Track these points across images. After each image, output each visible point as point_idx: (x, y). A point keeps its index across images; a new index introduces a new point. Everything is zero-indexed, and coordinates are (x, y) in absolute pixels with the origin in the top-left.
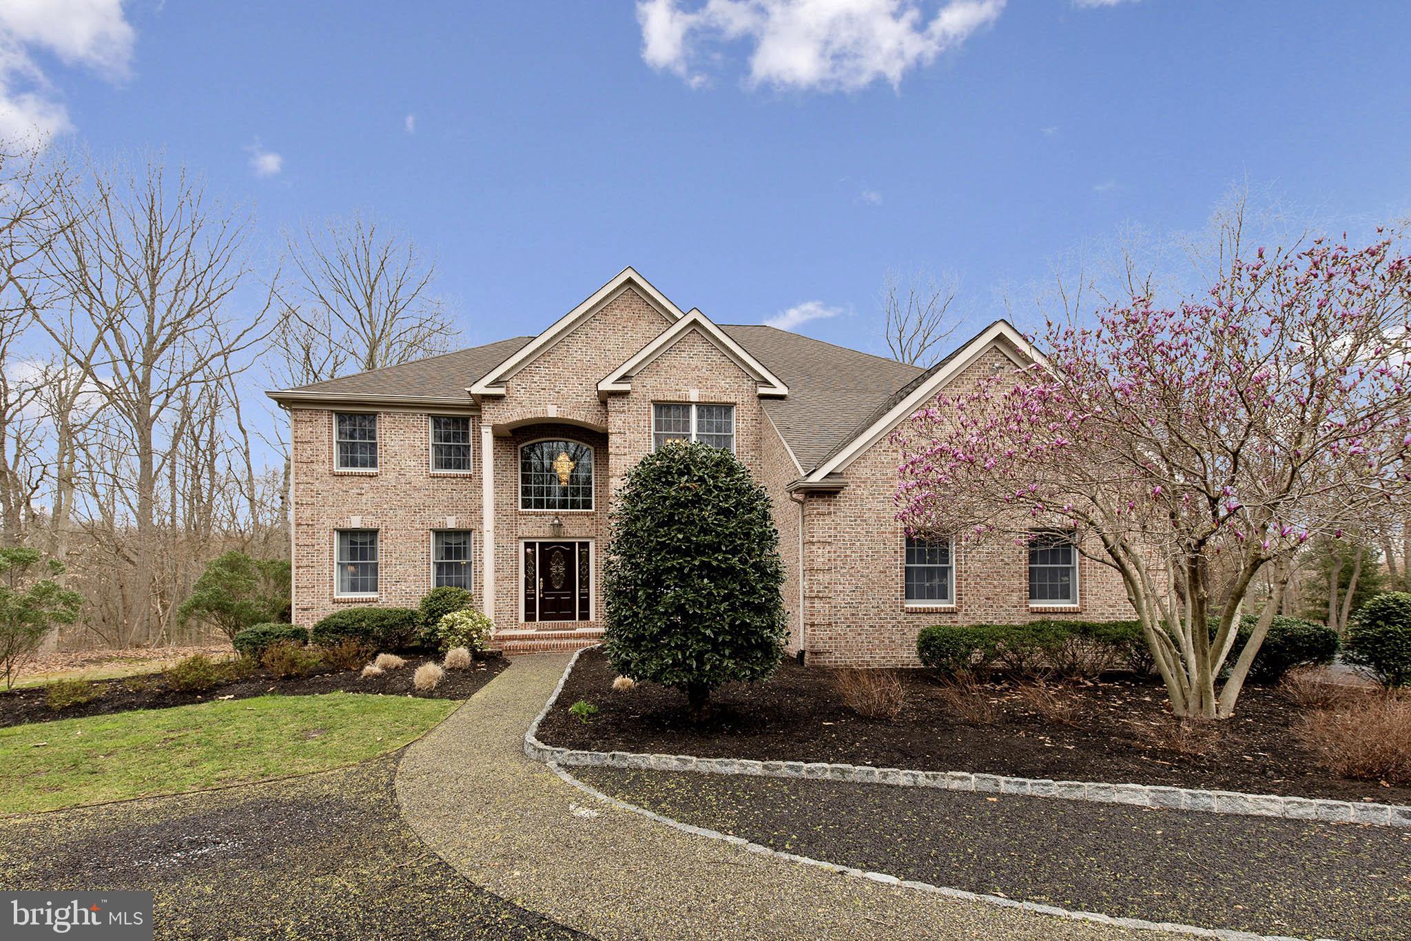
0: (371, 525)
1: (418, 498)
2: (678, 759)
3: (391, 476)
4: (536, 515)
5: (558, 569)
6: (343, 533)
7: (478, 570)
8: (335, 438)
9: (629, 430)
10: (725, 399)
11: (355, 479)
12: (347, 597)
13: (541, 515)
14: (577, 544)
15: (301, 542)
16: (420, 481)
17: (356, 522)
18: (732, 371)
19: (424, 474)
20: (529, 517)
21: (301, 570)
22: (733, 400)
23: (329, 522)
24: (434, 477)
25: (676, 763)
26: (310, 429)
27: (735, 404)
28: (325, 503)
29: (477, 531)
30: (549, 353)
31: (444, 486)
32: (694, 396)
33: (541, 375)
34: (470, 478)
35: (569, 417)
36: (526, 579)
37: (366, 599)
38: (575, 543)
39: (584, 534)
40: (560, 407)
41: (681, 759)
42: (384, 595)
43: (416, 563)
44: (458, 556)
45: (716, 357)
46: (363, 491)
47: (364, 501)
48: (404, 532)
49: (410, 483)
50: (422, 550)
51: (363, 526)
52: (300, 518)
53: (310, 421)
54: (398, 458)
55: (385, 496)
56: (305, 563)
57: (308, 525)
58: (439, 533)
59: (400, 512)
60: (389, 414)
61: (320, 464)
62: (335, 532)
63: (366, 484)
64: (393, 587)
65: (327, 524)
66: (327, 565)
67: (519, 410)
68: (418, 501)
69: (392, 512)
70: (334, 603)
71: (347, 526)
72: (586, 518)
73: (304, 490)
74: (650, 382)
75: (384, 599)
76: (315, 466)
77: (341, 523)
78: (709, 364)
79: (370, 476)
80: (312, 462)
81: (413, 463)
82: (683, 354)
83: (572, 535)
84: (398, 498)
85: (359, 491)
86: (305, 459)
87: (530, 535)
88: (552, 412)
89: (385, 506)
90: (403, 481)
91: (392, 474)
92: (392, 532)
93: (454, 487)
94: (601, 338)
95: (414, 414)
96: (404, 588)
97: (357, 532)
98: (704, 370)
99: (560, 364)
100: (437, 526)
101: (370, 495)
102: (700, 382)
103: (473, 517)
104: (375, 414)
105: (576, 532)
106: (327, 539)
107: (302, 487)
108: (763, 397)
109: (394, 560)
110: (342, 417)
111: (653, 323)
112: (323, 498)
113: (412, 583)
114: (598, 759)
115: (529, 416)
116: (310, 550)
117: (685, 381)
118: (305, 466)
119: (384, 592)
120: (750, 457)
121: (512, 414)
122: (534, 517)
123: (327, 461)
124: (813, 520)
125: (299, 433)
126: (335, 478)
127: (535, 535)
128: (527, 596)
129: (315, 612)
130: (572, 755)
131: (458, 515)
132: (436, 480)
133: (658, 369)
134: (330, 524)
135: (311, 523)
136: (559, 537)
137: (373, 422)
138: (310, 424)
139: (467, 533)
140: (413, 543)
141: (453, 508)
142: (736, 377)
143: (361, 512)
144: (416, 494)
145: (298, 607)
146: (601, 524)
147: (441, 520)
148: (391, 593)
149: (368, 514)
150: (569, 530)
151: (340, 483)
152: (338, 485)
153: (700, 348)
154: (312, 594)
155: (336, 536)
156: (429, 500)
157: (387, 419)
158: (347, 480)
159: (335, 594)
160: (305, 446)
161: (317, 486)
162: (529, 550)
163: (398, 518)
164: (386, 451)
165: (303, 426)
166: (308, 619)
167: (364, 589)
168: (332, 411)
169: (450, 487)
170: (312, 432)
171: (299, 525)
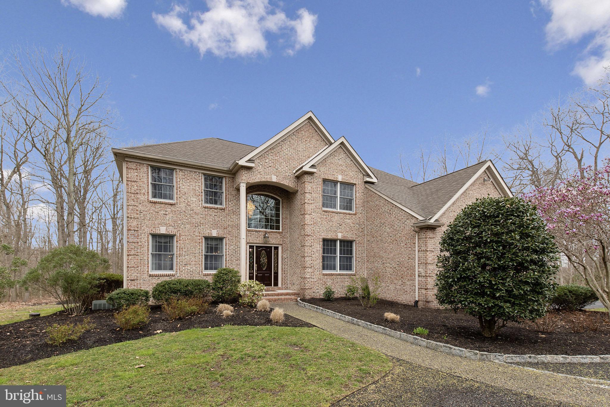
0: (172, 232)
1: (197, 219)
2: (562, 357)
3: (183, 205)
4: (256, 231)
5: (264, 260)
6: (154, 236)
7: (227, 259)
8: (150, 181)
9: (313, 192)
10: (352, 182)
11: (163, 206)
12: (157, 273)
13: (258, 232)
14: (273, 248)
15: (131, 240)
16: (198, 209)
17: (163, 230)
18: (355, 169)
19: (201, 206)
20: (252, 232)
21: (130, 257)
22: (355, 182)
23: (147, 230)
24: (206, 208)
25: (561, 359)
26: (136, 174)
27: (355, 184)
28: (145, 218)
29: (227, 238)
30: (273, 148)
31: (211, 213)
32: (340, 178)
33: (269, 159)
34: (224, 210)
35: (282, 183)
36: (249, 264)
37: (169, 274)
38: (272, 247)
39: (277, 243)
40: (278, 177)
41: (564, 357)
42: (178, 272)
43: (196, 255)
44: (216, 251)
45: (348, 161)
46: (167, 213)
47: (167, 218)
48: (189, 237)
49: (193, 210)
50: (199, 247)
51: (167, 233)
52: (130, 226)
53: (136, 169)
54: (186, 195)
55: (179, 216)
56: (133, 252)
57: (135, 231)
58: (207, 238)
59: (188, 226)
60: (181, 170)
61: (142, 195)
62: (150, 236)
63: (169, 209)
64: (183, 268)
65: (146, 230)
66: (146, 254)
67: (259, 176)
68: (197, 220)
69: (183, 225)
70: (150, 276)
71: (158, 232)
72: (278, 235)
73: (132, 209)
74: (322, 169)
75: (178, 275)
76: (139, 196)
77: (155, 230)
78: (346, 164)
79: (171, 205)
80: (137, 193)
81: (194, 199)
82: (336, 158)
83: (272, 243)
84: (187, 218)
85: (164, 212)
86: (133, 191)
87: (253, 242)
88: (274, 179)
89: (179, 222)
90: (189, 209)
91: (183, 204)
92: (183, 237)
93: (216, 214)
94: (296, 144)
95: (195, 172)
96: (189, 268)
97: (162, 236)
98: (344, 167)
99: (278, 155)
100: (207, 235)
101: (171, 215)
102: (342, 172)
103: (225, 231)
104: (173, 170)
105: (273, 241)
106: (146, 239)
107: (131, 208)
108: (367, 182)
109: (184, 253)
110: (154, 168)
111: (318, 140)
112: (144, 215)
113: (194, 266)
114: (523, 359)
115: (263, 180)
116: (136, 245)
117: (336, 171)
118: (133, 196)
119: (178, 271)
120: (361, 210)
121: (256, 178)
122: (254, 232)
123: (146, 194)
124: (428, 241)
125: (130, 176)
126: (151, 204)
127: (255, 242)
128: (250, 273)
129: (138, 282)
130: (509, 357)
131: (218, 229)
132: (206, 209)
133: (326, 163)
134: (148, 230)
135: (137, 229)
136: (266, 244)
137: (172, 174)
138: (136, 171)
139: (221, 239)
140: (194, 244)
141: (215, 225)
142: (356, 172)
143: (166, 224)
144: (196, 217)
145: (128, 279)
146: (285, 238)
147: (209, 232)
148: (182, 271)
149: (170, 226)
150: (271, 240)
151: (154, 207)
152: (153, 208)
153: (343, 155)
154: (137, 271)
155: (150, 237)
156: (203, 220)
157: (181, 173)
158: (158, 206)
159: (150, 272)
160: (133, 184)
161: (140, 207)
162: (251, 250)
163: (186, 229)
164: (180, 191)
165: (132, 171)
166: (134, 286)
167: (165, 269)
168: (149, 165)
169: (214, 214)
170: (137, 176)
171: (129, 230)
